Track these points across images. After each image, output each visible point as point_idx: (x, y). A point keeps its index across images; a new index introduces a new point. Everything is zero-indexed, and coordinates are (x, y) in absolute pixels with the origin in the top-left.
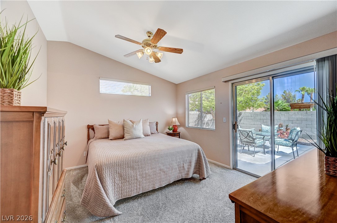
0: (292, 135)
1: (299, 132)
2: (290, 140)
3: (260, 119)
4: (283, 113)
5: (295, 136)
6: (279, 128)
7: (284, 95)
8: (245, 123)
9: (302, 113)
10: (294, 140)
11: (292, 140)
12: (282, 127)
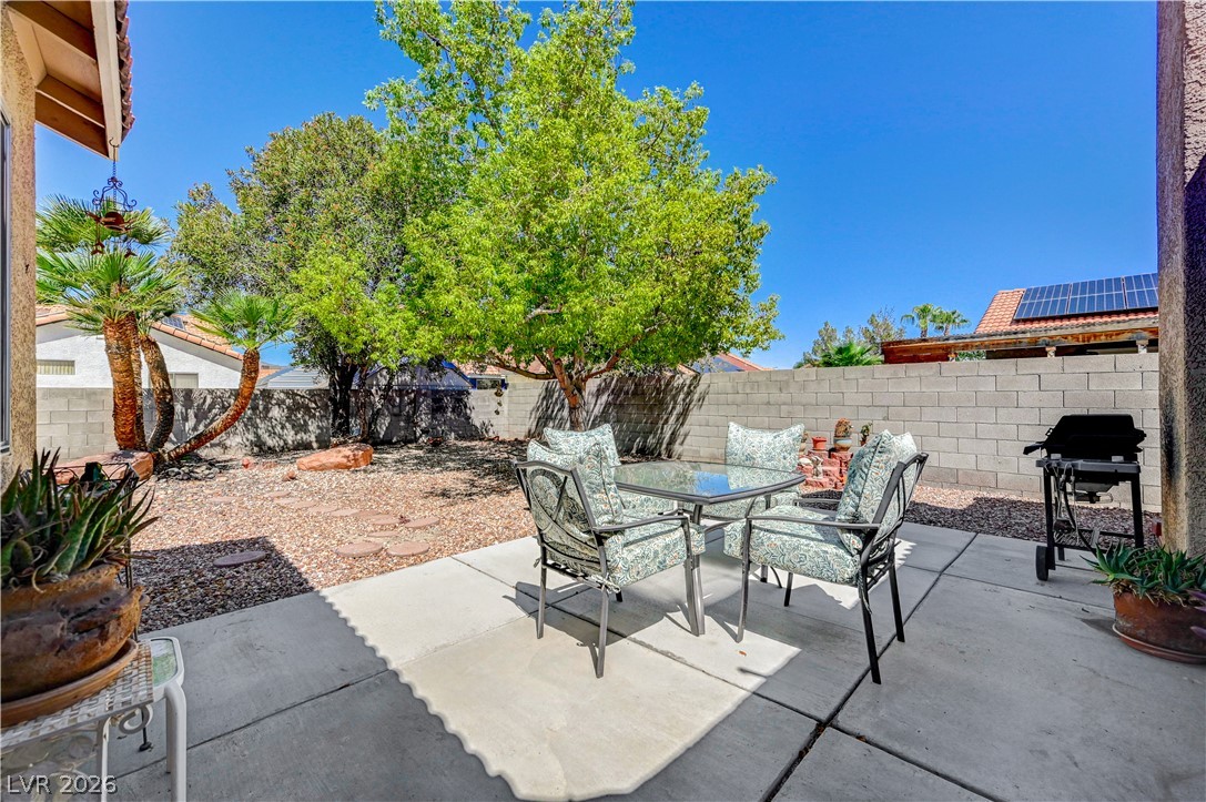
0: (859, 495)
1: (906, 467)
2: (849, 530)
3: (768, 403)
4: (853, 376)
5: (878, 497)
6: (835, 441)
7: (871, 328)
8: (712, 420)
9: (922, 372)
10: (875, 531)
11: (857, 532)
12: (847, 434)
